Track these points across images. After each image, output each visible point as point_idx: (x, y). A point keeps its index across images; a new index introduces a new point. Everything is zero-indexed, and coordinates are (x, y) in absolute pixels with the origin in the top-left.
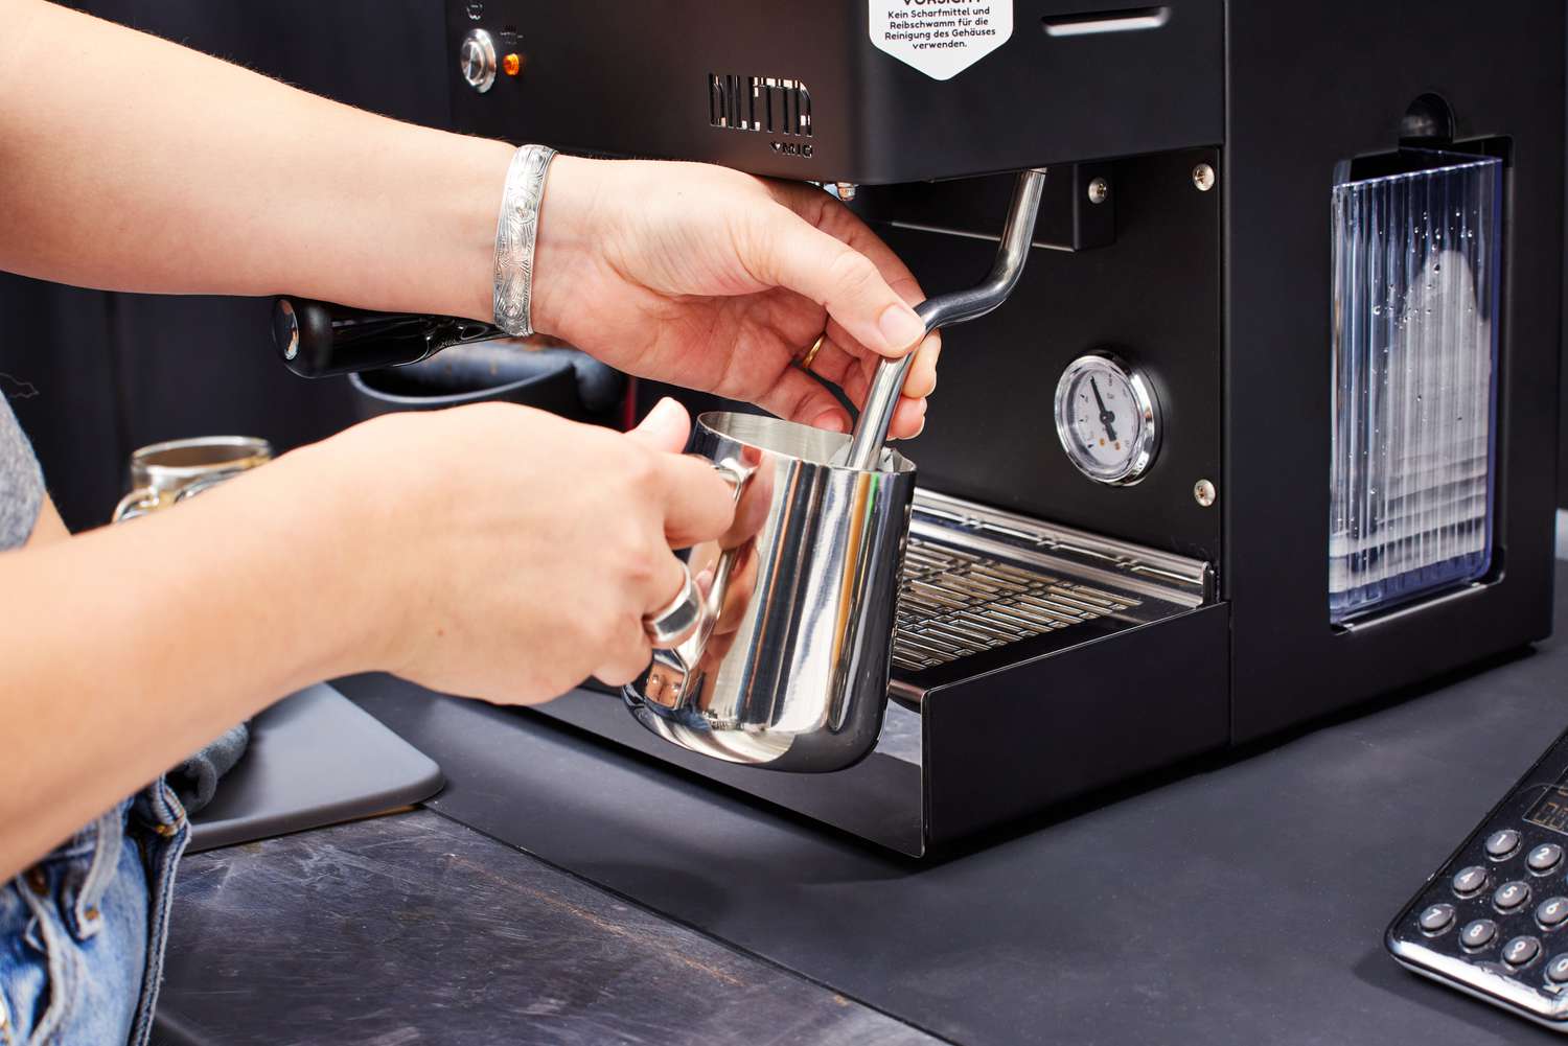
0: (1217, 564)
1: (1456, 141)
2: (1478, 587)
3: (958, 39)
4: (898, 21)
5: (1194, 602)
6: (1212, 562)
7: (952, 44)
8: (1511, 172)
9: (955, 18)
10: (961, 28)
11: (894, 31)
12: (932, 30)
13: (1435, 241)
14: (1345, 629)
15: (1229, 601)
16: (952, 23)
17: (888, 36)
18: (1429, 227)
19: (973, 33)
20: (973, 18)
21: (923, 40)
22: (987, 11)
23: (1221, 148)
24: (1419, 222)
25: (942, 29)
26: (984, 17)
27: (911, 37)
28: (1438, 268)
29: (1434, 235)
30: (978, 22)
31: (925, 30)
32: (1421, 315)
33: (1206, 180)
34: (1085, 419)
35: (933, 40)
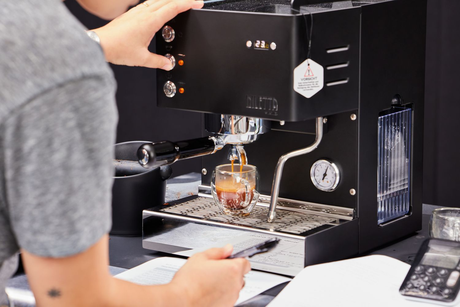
0: (356, 209)
1: (402, 105)
2: (406, 216)
3: (312, 88)
4: (300, 85)
5: (351, 219)
6: (354, 209)
7: (311, 89)
8: (413, 111)
9: (311, 83)
10: (312, 86)
11: (299, 87)
12: (307, 86)
13: (398, 130)
14: (380, 226)
15: (359, 218)
16: (310, 85)
17: (298, 88)
18: (397, 126)
19: (315, 87)
20: (315, 83)
21: (305, 89)
22: (318, 82)
23: (358, 110)
24: (395, 126)
25: (309, 86)
26: (317, 83)
27: (302, 88)
28: (398, 136)
29: (397, 128)
30: (316, 84)
31: (305, 86)
32: (394, 148)
33: (354, 118)
34: (318, 175)
35: (307, 89)
